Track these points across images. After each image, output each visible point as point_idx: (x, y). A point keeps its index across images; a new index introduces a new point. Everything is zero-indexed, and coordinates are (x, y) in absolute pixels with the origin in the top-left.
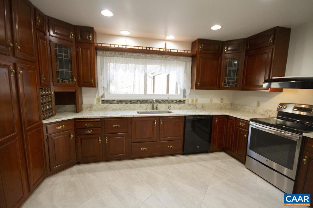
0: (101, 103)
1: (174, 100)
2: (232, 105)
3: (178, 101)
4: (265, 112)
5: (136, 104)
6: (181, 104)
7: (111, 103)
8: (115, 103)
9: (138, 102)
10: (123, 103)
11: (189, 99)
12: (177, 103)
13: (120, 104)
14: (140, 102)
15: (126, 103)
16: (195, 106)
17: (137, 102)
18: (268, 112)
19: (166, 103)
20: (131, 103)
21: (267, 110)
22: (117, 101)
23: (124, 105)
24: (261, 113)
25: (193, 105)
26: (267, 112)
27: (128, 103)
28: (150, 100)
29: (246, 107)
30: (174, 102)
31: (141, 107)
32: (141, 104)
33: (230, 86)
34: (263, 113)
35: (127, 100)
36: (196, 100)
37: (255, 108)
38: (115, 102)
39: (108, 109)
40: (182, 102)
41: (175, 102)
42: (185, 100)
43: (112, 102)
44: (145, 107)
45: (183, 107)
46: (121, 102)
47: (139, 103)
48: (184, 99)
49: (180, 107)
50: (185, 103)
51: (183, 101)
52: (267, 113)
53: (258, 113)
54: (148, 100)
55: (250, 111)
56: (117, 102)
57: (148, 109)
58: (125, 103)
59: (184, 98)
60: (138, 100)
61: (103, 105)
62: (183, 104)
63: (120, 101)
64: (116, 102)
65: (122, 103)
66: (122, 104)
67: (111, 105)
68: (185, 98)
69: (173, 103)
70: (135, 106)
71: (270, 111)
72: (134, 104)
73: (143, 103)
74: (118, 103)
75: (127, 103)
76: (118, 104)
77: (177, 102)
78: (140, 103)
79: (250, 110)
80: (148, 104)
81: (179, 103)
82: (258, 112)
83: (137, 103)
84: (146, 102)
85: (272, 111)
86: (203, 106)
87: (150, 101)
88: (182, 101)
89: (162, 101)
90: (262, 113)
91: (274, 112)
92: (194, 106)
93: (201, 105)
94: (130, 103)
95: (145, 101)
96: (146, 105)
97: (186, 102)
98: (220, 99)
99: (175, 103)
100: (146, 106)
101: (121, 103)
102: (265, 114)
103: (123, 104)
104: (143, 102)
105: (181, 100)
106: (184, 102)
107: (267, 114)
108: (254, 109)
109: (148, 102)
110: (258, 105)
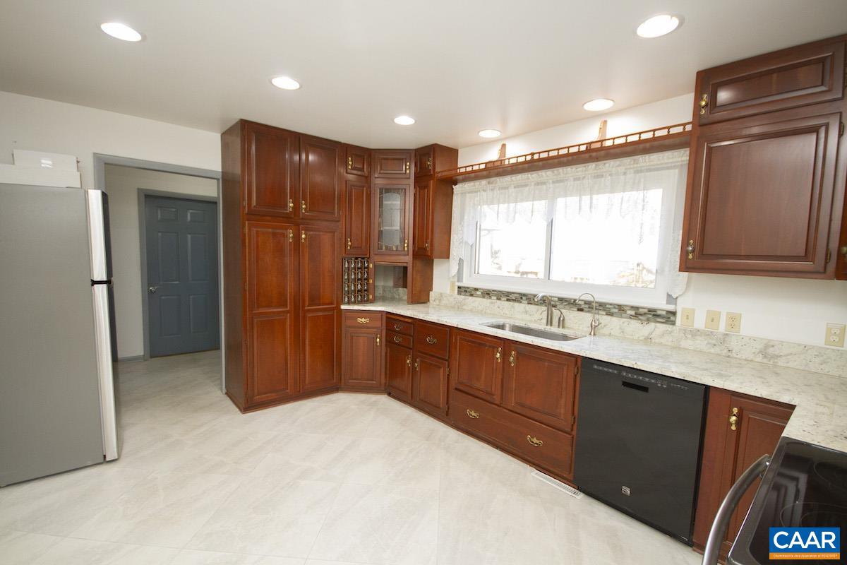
0: (456, 292)
1: (627, 306)
3: (646, 311)
5: (516, 304)
6: (652, 325)
7: (472, 295)
8: (478, 296)
9: (524, 298)
10: (493, 297)
11: (692, 310)
12: (640, 317)
13: (487, 298)
14: (527, 299)
15: (497, 299)
16: (723, 342)
17: (521, 298)
19: (600, 312)
20: (508, 300)
22: (482, 291)
23: (492, 303)
27: (503, 299)
30: (626, 313)
31: (527, 313)
32: (529, 306)
35: (503, 292)
36: (734, 320)
38: (478, 293)
39: (464, 307)
40: (658, 316)
41: (633, 313)
42: (674, 313)
43: (473, 292)
44: (538, 316)
45: (663, 335)
46: (488, 294)
47: (526, 302)
48: (671, 308)
49: (646, 335)
50: (673, 323)
51: (664, 313)
56: (482, 293)
58: (495, 298)
59: (668, 303)
60: (524, 295)
61: (459, 296)
62: (661, 326)
63: (488, 292)
64: (480, 293)
65: (490, 297)
66: (489, 300)
67: (471, 298)
68: (674, 304)
69: (623, 315)
70: (514, 307)
72: (513, 303)
74: (484, 297)
75: (499, 299)
76: (481, 299)
77: (640, 314)
81: (647, 320)
83: (521, 302)
86: (771, 350)
88: (659, 312)
89: (587, 306)
92: (714, 342)
93: (759, 346)
96: (538, 310)
97: (679, 319)
99: (631, 317)
100: (540, 312)
101: (488, 296)
103: (492, 301)
105: (655, 311)
106: (669, 317)
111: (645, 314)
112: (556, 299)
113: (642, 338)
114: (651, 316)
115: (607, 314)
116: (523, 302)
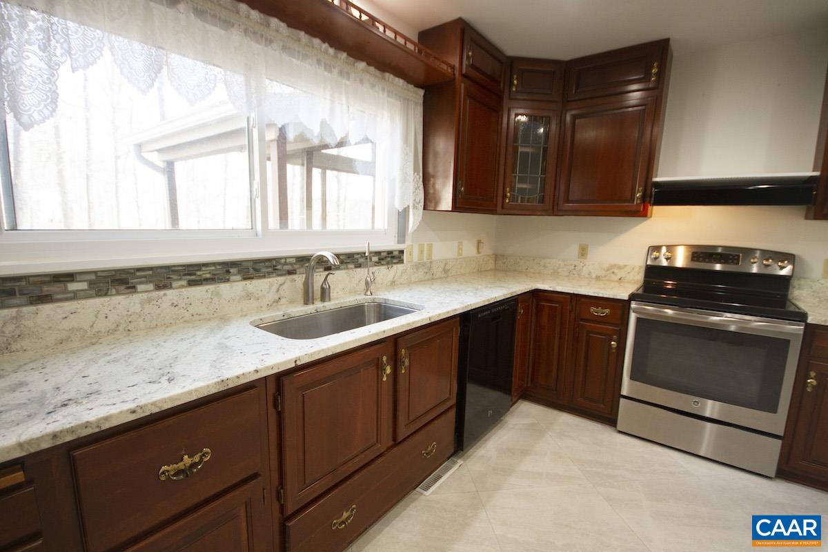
2: (497, 257)
3: (385, 254)
4: (608, 270)
5: (224, 288)
6: (395, 266)
7: (41, 300)
8: (75, 296)
9: (232, 270)
10: (140, 287)
11: (412, 245)
12: (383, 263)
13: (118, 293)
14: (239, 273)
15: (158, 288)
16: (430, 268)
17: (228, 272)
18: (616, 271)
19: (347, 268)
20: (192, 283)
21: (613, 266)
22: (93, 277)
23: (149, 301)
24: (594, 276)
25: (424, 265)
26: (611, 271)
27: (175, 284)
28: (286, 258)
29: (548, 260)
30: (371, 260)
31: (249, 296)
32: (248, 282)
33: (526, 200)
34: (602, 273)
35: (168, 268)
36: (430, 248)
37: (576, 263)
38: (73, 286)
40: (393, 257)
41: (377, 259)
42: (402, 252)
43: (47, 289)
44: (271, 296)
46: (122, 281)
47: (239, 277)
48: (401, 247)
49: (392, 279)
50: (403, 261)
51: (396, 253)
52: (613, 273)
53: (587, 276)
54: (281, 258)
55: (560, 270)
56: (91, 283)
57: (283, 301)
59: (398, 242)
60: (234, 264)
62: (400, 266)
63: (118, 277)
64: (84, 286)
65: (132, 288)
68: (404, 242)
70: (218, 294)
71: (620, 268)
72: (211, 287)
73: (260, 277)
74: (102, 294)
75: (165, 287)
76: (106, 299)
77: (383, 259)
78: (245, 279)
79: (559, 268)
80: (281, 279)
81: (388, 263)
82: (585, 272)
83: (228, 280)
84: (270, 270)
85: (626, 266)
86: (447, 267)
87: (286, 264)
88: (394, 254)
90: (599, 275)
91: (633, 269)
92: (425, 270)
93: (442, 265)
94: (184, 283)
95: (267, 267)
96: (271, 285)
97: (405, 257)
98: (476, 242)
99: (376, 264)
100: (275, 287)
101: (122, 288)
102: (606, 276)
103: (145, 296)
104: (256, 270)
105: (391, 252)
106: (399, 257)
107: (612, 275)
108: (572, 265)
109: (279, 267)
110: (583, 252)
111: (386, 257)
112: (293, 260)
113: (389, 284)
114: (389, 259)
115: (356, 267)
116: (232, 278)
